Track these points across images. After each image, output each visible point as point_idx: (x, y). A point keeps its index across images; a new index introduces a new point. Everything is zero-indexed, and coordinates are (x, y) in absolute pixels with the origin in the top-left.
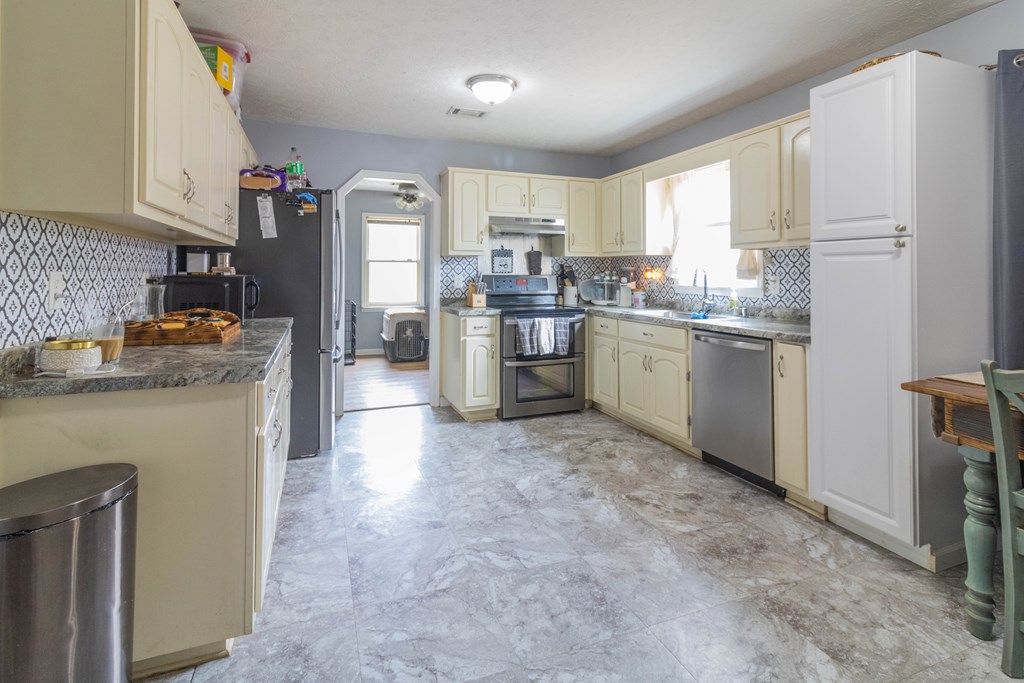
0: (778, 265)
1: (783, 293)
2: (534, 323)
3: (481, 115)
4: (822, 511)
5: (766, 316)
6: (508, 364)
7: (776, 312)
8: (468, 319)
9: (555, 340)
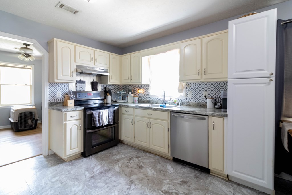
0: (191, 88)
1: (193, 97)
2: (100, 112)
3: (76, 12)
4: (226, 177)
5: (187, 105)
6: (88, 131)
7: (191, 104)
8: (68, 113)
9: (109, 118)
